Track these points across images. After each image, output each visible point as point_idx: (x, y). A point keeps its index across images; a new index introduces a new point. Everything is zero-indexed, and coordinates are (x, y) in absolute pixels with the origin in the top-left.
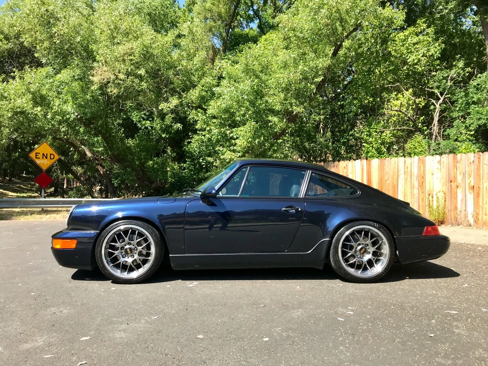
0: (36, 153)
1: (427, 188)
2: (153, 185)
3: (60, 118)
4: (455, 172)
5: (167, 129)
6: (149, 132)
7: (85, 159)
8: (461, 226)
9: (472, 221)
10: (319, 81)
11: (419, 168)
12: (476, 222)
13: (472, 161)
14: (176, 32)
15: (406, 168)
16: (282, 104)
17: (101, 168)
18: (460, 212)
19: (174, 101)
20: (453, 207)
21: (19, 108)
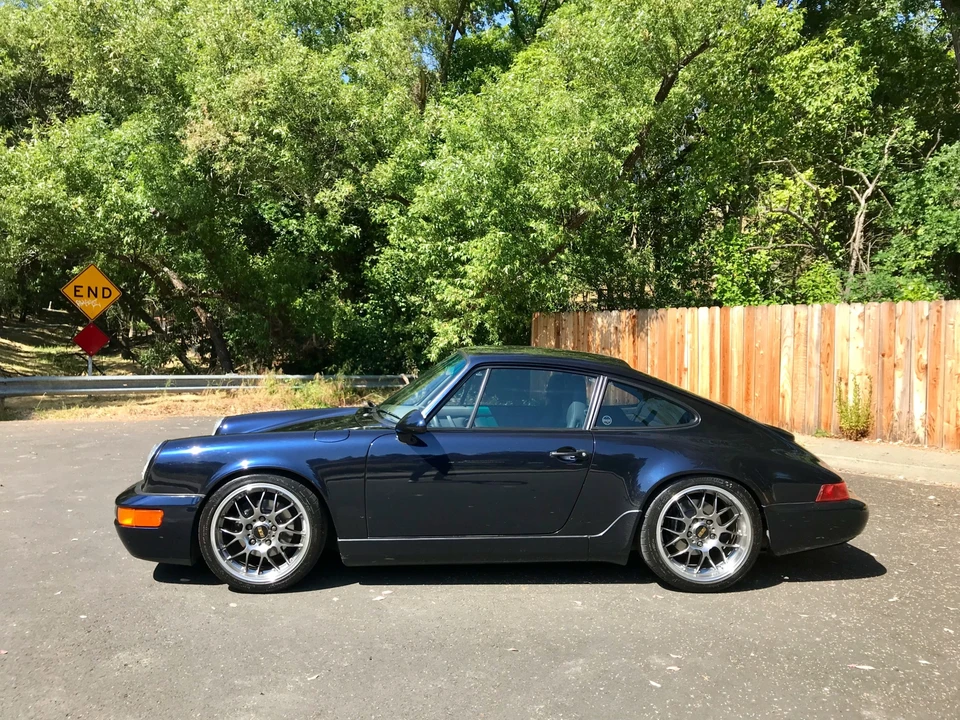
0: (75, 287)
1: (837, 367)
2: (304, 347)
3: (122, 217)
4: (892, 338)
5: (330, 236)
6: (295, 239)
7: (171, 294)
8: (900, 442)
9: (921, 433)
10: (630, 151)
11: (822, 325)
12: (928, 434)
13: (924, 318)
14: (348, 49)
15: (797, 326)
16: (557, 195)
17: (201, 311)
18: (900, 414)
19: (345, 188)
20: (886, 405)
21: (41, 198)
